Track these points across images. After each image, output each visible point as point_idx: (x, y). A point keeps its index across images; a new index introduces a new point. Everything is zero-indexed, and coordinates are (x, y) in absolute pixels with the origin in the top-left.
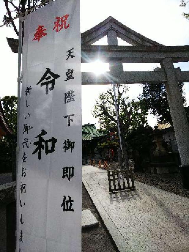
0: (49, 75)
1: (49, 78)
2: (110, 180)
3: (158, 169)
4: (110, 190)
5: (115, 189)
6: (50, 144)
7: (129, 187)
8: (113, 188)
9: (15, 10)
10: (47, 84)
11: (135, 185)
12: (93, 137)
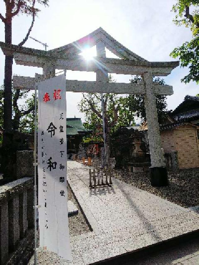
0: (52, 126)
1: (52, 128)
4: (91, 186)
5: (95, 185)
6: (54, 165)
7: (107, 184)
8: (93, 184)
10: (51, 131)
11: (113, 181)
12: (78, 132)
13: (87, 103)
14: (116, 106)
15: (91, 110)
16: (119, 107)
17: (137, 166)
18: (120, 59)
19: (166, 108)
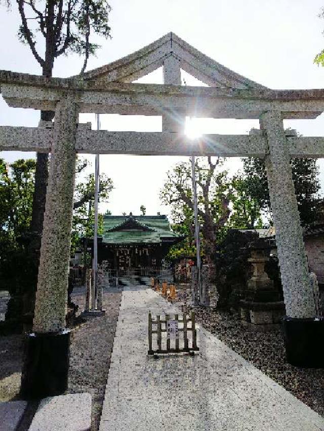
2: (151, 332)
3: (252, 313)
4: (151, 352)
7: (186, 349)
9: (37, 18)
12: (161, 238)
13: (174, 189)
14: (226, 193)
15: (181, 201)
16: (230, 194)
17: (257, 310)
18: (206, 86)
19: (319, 192)
